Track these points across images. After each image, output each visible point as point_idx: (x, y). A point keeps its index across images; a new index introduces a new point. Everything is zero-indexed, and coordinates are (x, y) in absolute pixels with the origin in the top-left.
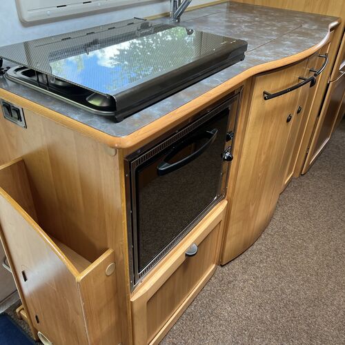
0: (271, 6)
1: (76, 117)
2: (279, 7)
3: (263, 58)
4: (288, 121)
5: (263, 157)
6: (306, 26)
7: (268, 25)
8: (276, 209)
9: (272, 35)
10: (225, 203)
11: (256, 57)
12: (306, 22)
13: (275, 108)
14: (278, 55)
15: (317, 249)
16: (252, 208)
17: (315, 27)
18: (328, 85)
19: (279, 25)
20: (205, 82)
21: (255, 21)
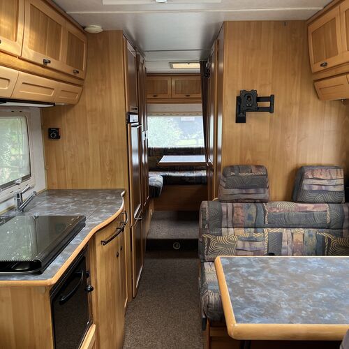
0: (79, 188)
1: (15, 279)
2: (85, 188)
3: (96, 222)
4: (118, 256)
5: (110, 284)
6: (108, 198)
7: (85, 202)
8: (125, 328)
9: (92, 208)
10: (94, 326)
11: (91, 223)
12: (107, 196)
13: (109, 249)
14: (103, 219)
15: (162, 343)
16: (112, 326)
17: (114, 198)
18: (131, 229)
19: (92, 200)
20: (72, 242)
21: (75, 201)
